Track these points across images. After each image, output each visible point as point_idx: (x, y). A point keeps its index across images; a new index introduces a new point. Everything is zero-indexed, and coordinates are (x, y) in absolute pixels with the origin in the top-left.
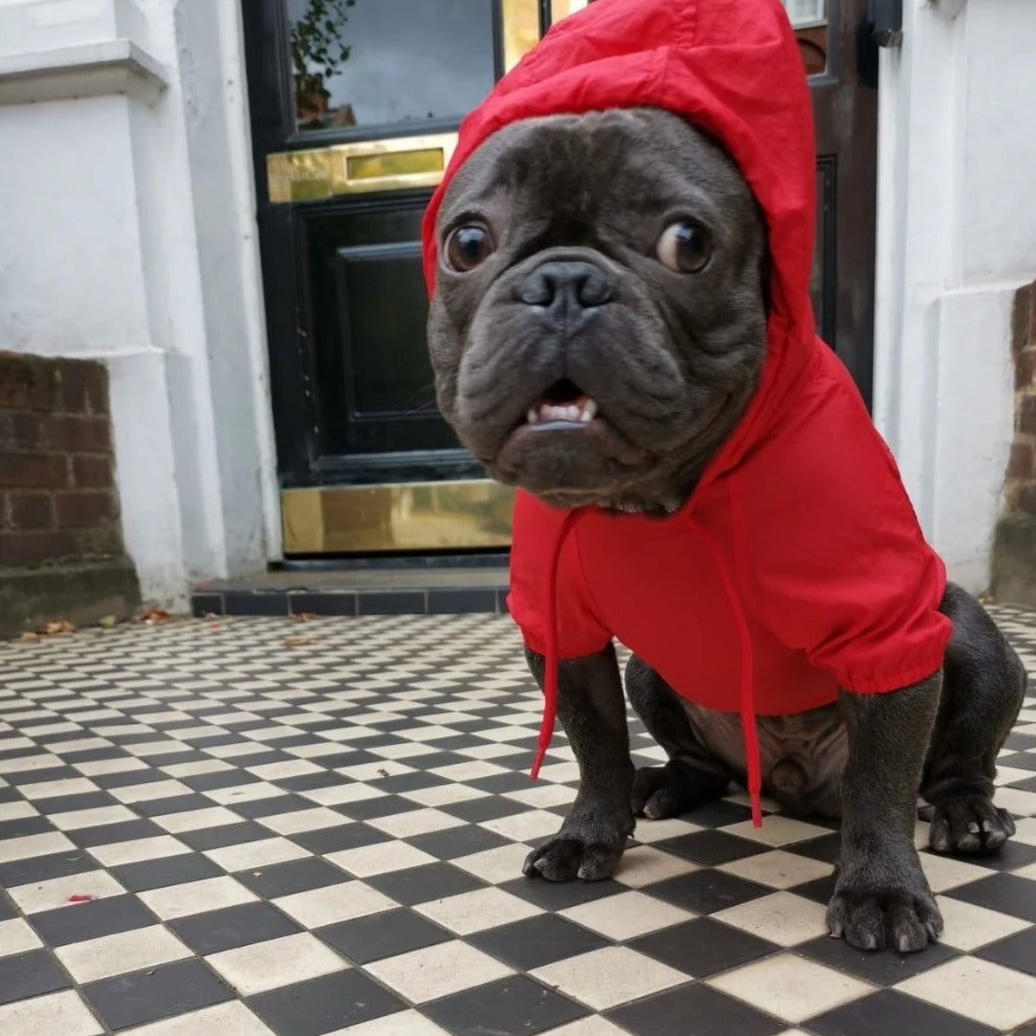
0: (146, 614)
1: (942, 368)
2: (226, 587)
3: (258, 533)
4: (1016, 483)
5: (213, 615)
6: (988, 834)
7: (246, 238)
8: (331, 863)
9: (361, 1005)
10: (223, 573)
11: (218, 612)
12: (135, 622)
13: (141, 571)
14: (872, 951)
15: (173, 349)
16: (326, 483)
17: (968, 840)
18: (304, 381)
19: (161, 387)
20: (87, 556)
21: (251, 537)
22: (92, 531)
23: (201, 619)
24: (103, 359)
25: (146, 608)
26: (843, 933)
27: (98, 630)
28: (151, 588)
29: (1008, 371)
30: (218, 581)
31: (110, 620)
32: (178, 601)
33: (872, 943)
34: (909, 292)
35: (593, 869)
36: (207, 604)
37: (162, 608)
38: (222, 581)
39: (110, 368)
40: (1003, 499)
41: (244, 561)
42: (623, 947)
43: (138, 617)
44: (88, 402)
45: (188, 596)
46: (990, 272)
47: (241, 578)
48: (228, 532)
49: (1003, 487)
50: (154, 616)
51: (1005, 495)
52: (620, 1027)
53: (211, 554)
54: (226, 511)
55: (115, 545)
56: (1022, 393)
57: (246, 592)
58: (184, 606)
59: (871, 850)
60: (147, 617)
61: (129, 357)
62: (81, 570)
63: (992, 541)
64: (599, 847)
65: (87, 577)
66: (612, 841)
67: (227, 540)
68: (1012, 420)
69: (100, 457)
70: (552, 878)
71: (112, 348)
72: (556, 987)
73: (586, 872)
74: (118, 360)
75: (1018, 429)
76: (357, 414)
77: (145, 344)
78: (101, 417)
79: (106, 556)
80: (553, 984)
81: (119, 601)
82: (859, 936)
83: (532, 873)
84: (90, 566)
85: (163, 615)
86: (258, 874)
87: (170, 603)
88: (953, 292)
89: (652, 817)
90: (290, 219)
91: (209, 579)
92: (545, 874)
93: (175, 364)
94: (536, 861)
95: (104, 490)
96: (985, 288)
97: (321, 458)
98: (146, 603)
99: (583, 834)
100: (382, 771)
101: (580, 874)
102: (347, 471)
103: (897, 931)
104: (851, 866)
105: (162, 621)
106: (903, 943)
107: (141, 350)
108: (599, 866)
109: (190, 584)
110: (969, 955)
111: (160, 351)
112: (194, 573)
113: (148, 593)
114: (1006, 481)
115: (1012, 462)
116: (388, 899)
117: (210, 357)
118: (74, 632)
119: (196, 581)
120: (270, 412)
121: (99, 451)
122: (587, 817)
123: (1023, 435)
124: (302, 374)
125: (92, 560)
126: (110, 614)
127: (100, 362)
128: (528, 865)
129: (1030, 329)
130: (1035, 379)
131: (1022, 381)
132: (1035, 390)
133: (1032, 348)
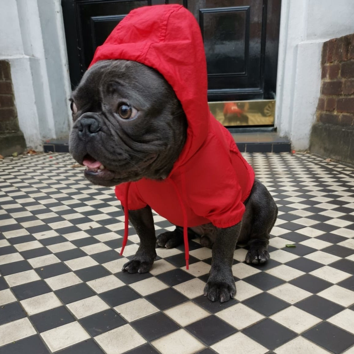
0: (28, 151)
1: (297, 70)
2: (55, 142)
3: (66, 122)
4: (320, 112)
5: (51, 152)
6: (260, 260)
7: (58, 12)
8: (66, 265)
9: (62, 319)
10: (54, 137)
11: (53, 151)
12: (24, 155)
13: (26, 136)
14: (213, 302)
15: (33, 56)
17: (255, 261)
18: (81, 66)
19: (29, 71)
20: (6, 131)
21: (64, 123)
22: (8, 122)
23: (47, 153)
24: (7, 60)
25: (28, 149)
26: (207, 296)
27: (12, 158)
28: (29, 142)
29: (320, 72)
30: (53, 139)
31: (15, 154)
32: (39, 147)
33: (213, 299)
34: (289, 41)
35: (143, 270)
36: (49, 148)
37: (34, 149)
38: (54, 139)
39: (10, 63)
40: (315, 117)
41: (62, 132)
42: (144, 299)
43: (25, 153)
44: (3, 76)
45: (42, 145)
46: (316, 35)
47: (61, 138)
48: (56, 122)
49: (315, 113)
50: (31, 152)
51: (316, 116)
52: (133, 328)
53: (50, 130)
54: (54, 114)
55: (16, 127)
56: (323, 80)
57: (62, 144)
58: (41, 149)
59: (218, 271)
60: (28, 153)
61: (17, 59)
62: (5, 137)
63: (311, 131)
64: (145, 263)
65: (7, 139)
66: (149, 261)
67: (55, 124)
68: (320, 89)
69: (9, 96)
70: (131, 272)
71: (11, 56)
72: (120, 314)
73: (141, 271)
74: (13, 60)
75: (321, 93)
77: (22, 54)
78: (8, 81)
79: (13, 131)
80: (119, 312)
81: (18, 147)
82: (210, 297)
83: (124, 271)
84: (8, 135)
85: (34, 152)
86: (42, 269)
87: (36, 148)
88: (302, 43)
89: (168, 248)
90: (73, 5)
91: (50, 139)
92: (128, 271)
93: (33, 61)
94: (126, 267)
95: (11, 108)
96: (314, 41)
98: (28, 147)
99: (141, 259)
100: (90, 227)
101: (139, 271)
103: (221, 296)
104: (212, 274)
105: (33, 154)
106: (222, 299)
107: (21, 56)
108: (145, 269)
109: (43, 141)
110: (240, 303)
111: (28, 57)
112: (44, 137)
113: (28, 144)
114: (316, 111)
115: (319, 104)
116: (80, 279)
117: (46, 59)
118: (3, 159)
119: (44, 140)
120: (69, 78)
121: (8, 94)
122: (141, 254)
123: (323, 95)
124: (80, 64)
125: (9, 133)
126: (15, 152)
127: (7, 61)
128: (124, 268)
129: (327, 58)
130: (328, 76)
131: (323, 76)
132: (327, 80)
133: (328, 64)
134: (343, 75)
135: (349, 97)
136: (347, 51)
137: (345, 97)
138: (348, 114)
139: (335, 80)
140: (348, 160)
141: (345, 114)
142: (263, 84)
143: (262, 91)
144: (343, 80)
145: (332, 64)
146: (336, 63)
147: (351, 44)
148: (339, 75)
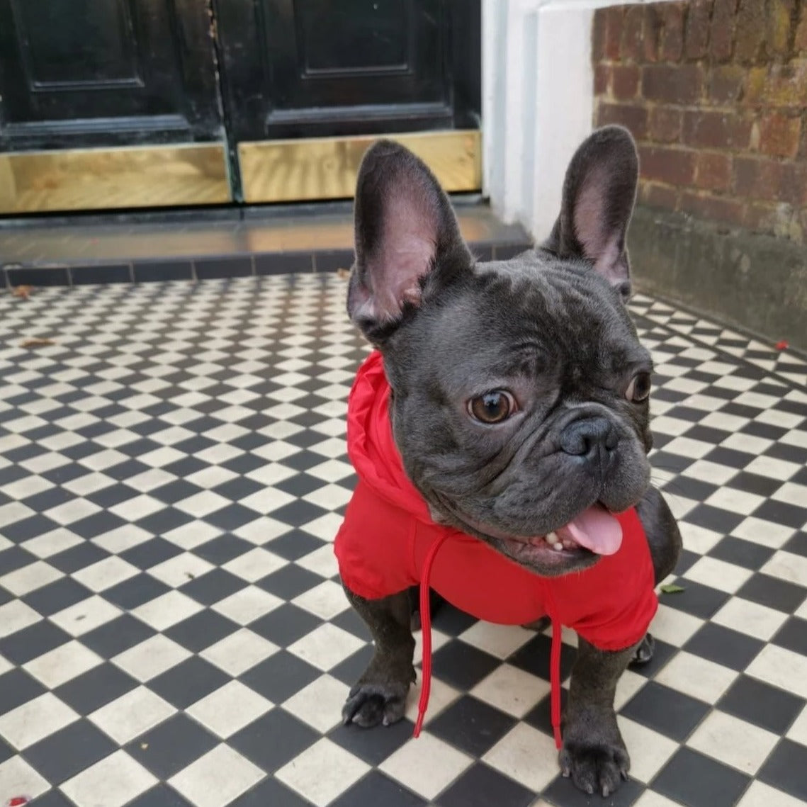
16: (16, 149)
26: (571, 775)
29: (588, 78)
33: (590, 790)
35: (393, 716)
56: (598, 98)
64: (396, 699)
66: (403, 693)
70: (366, 726)
73: (389, 721)
76: (38, 84)
82: (582, 784)
86: (145, 746)
92: (361, 724)
94: (353, 716)
96: (572, 5)
97: (9, 125)
99: (385, 691)
101: (385, 722)
102: (34, 138)
103: (603, 781)
106: (605, 790)
108: (397, 714)
116: (254, 765)
122: (385, 681)
128: (347, 718)
129: (605, 46)
130: (610, 89)
131: (599, 88)
132: (610, 98)
133: (608, 63)
134: (648, 93)
135: (666, 147)
136: (657, 40)
137: (656, 146)
138: (666, 186)
139: (629, 103)
140: (674, 292)
141: (659, 184)
142: (452, 94)
143: (449, 111)
144: (650, 105)
145: (619, 64)
146: (629, 62)
147: (664, 25)
148: (639, 93)
